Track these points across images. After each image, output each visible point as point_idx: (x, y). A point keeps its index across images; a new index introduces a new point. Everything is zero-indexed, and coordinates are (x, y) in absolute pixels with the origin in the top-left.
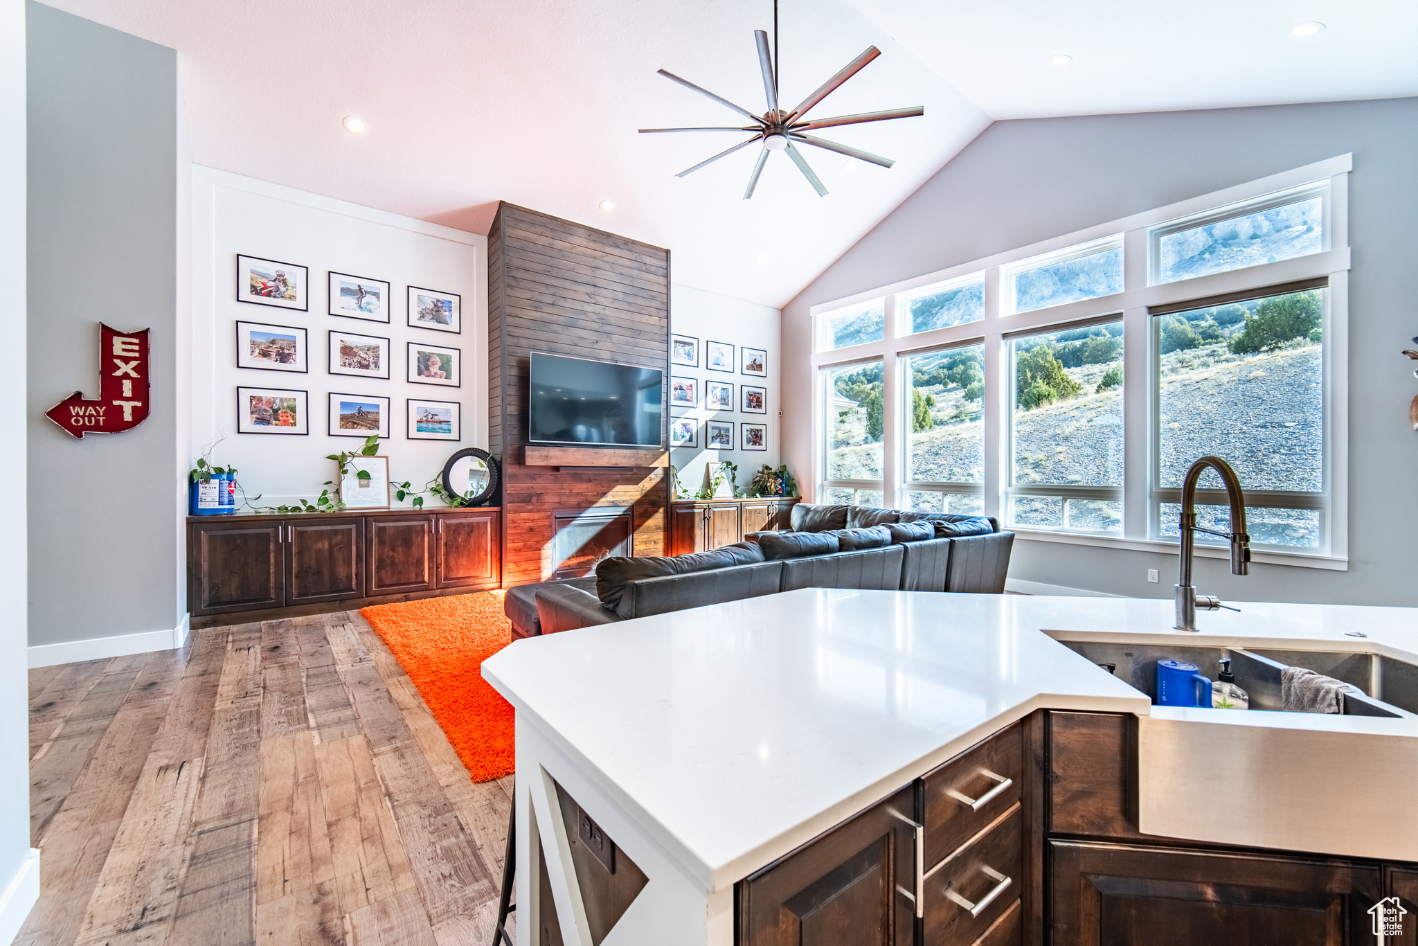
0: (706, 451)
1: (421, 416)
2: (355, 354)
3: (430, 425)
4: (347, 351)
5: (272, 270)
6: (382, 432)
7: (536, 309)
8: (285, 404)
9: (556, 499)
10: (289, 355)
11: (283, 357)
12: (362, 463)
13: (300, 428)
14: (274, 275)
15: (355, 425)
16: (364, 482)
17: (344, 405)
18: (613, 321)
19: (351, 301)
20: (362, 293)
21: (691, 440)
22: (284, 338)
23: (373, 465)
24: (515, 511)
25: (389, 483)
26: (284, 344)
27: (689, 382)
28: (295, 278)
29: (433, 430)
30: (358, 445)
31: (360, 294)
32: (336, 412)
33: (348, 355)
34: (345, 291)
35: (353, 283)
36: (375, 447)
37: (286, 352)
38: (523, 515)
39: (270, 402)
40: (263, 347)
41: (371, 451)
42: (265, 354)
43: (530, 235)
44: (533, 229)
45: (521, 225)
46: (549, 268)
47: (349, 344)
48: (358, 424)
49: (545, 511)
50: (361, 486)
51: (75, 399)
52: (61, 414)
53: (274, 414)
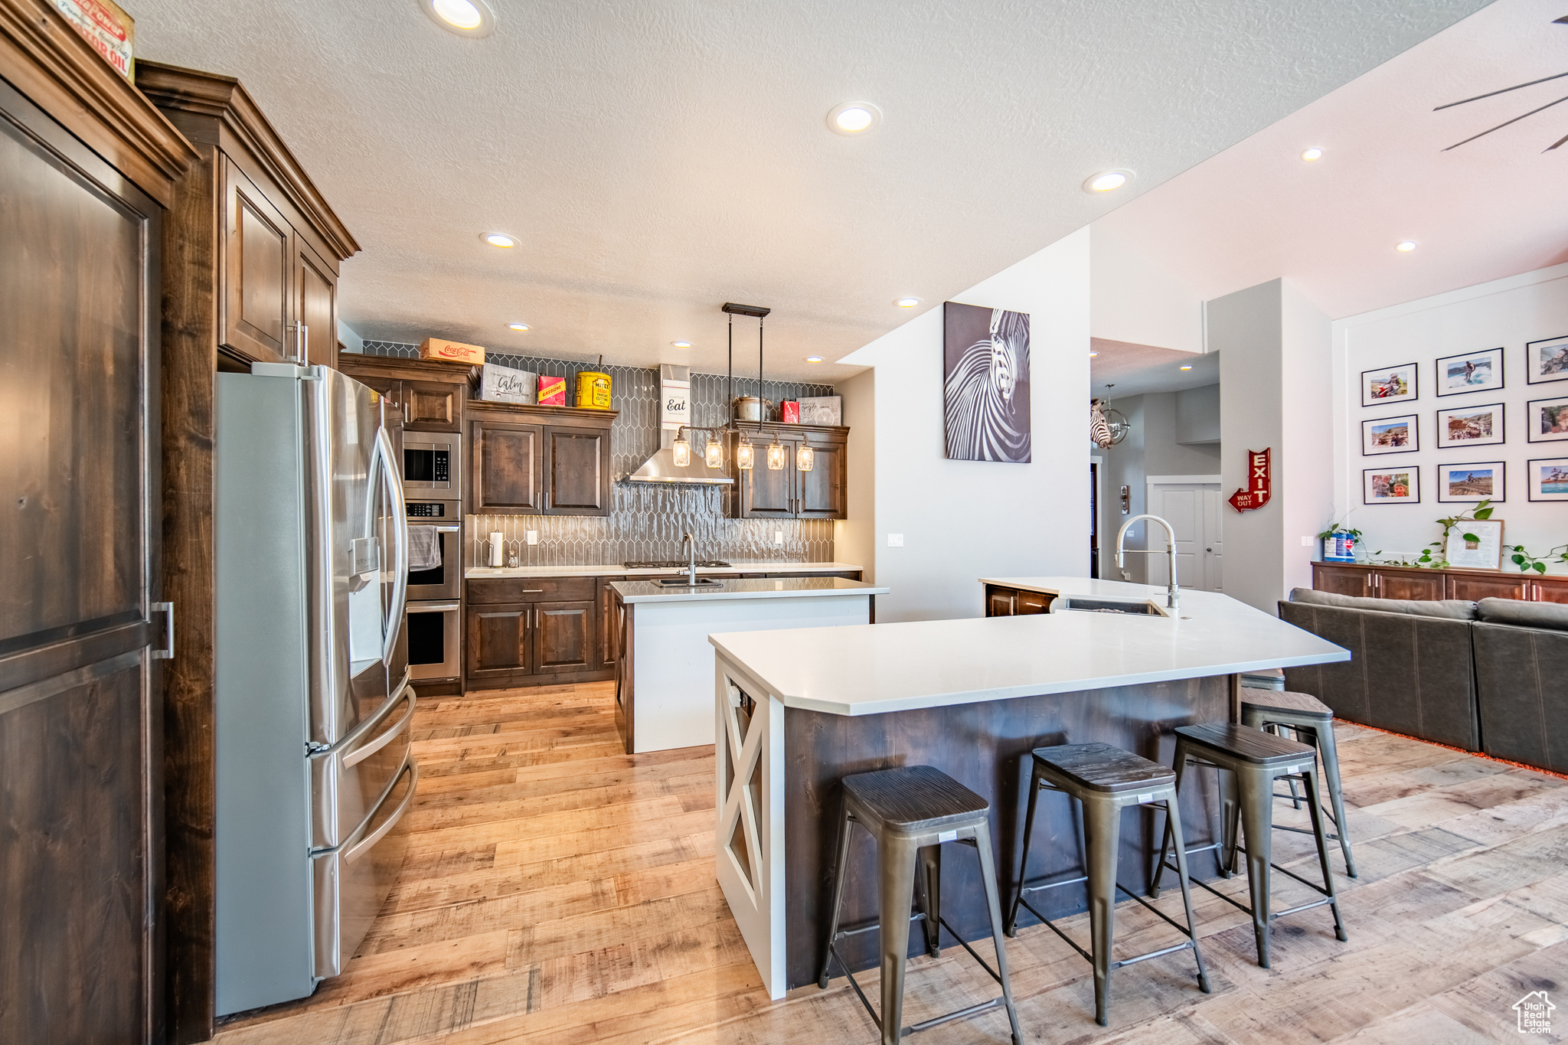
1: (1543, 477)
2: (1464, 426)
4: (1455, 425)
5: (1386, 375)
6: (1497, 497)
8: (1399, 479)
10: (1402, 439)
11: (1397, 442)
12: (1467, 527)
13: (1413, 497)
14: (1389, 378)
15: (1464, 492)
16: (1473, 544)
17: (1453, 474)
19: (1460, 379)
20: (1471, 368)
22: (1398, 426)
23: (1483, 529)
25: (1504, 547)
26: (1398, 431)
28: (1407, 375)
31: (1468, 369)
32: (1446, 481)
33: (1457, 428)
34: (1452, 372)
35: (1461, 362)
36: (1489, 511)
37: (1400, 437)
39: (1387, 479)
40: (1381, 437)
41: (1483, 514)
42: (1383, 442)
47: (1457, 418)
48: (1468, 491)
50: (1469, 548)
51: (1239, 493)
52: (1233, 501)
53: (1391, 488)
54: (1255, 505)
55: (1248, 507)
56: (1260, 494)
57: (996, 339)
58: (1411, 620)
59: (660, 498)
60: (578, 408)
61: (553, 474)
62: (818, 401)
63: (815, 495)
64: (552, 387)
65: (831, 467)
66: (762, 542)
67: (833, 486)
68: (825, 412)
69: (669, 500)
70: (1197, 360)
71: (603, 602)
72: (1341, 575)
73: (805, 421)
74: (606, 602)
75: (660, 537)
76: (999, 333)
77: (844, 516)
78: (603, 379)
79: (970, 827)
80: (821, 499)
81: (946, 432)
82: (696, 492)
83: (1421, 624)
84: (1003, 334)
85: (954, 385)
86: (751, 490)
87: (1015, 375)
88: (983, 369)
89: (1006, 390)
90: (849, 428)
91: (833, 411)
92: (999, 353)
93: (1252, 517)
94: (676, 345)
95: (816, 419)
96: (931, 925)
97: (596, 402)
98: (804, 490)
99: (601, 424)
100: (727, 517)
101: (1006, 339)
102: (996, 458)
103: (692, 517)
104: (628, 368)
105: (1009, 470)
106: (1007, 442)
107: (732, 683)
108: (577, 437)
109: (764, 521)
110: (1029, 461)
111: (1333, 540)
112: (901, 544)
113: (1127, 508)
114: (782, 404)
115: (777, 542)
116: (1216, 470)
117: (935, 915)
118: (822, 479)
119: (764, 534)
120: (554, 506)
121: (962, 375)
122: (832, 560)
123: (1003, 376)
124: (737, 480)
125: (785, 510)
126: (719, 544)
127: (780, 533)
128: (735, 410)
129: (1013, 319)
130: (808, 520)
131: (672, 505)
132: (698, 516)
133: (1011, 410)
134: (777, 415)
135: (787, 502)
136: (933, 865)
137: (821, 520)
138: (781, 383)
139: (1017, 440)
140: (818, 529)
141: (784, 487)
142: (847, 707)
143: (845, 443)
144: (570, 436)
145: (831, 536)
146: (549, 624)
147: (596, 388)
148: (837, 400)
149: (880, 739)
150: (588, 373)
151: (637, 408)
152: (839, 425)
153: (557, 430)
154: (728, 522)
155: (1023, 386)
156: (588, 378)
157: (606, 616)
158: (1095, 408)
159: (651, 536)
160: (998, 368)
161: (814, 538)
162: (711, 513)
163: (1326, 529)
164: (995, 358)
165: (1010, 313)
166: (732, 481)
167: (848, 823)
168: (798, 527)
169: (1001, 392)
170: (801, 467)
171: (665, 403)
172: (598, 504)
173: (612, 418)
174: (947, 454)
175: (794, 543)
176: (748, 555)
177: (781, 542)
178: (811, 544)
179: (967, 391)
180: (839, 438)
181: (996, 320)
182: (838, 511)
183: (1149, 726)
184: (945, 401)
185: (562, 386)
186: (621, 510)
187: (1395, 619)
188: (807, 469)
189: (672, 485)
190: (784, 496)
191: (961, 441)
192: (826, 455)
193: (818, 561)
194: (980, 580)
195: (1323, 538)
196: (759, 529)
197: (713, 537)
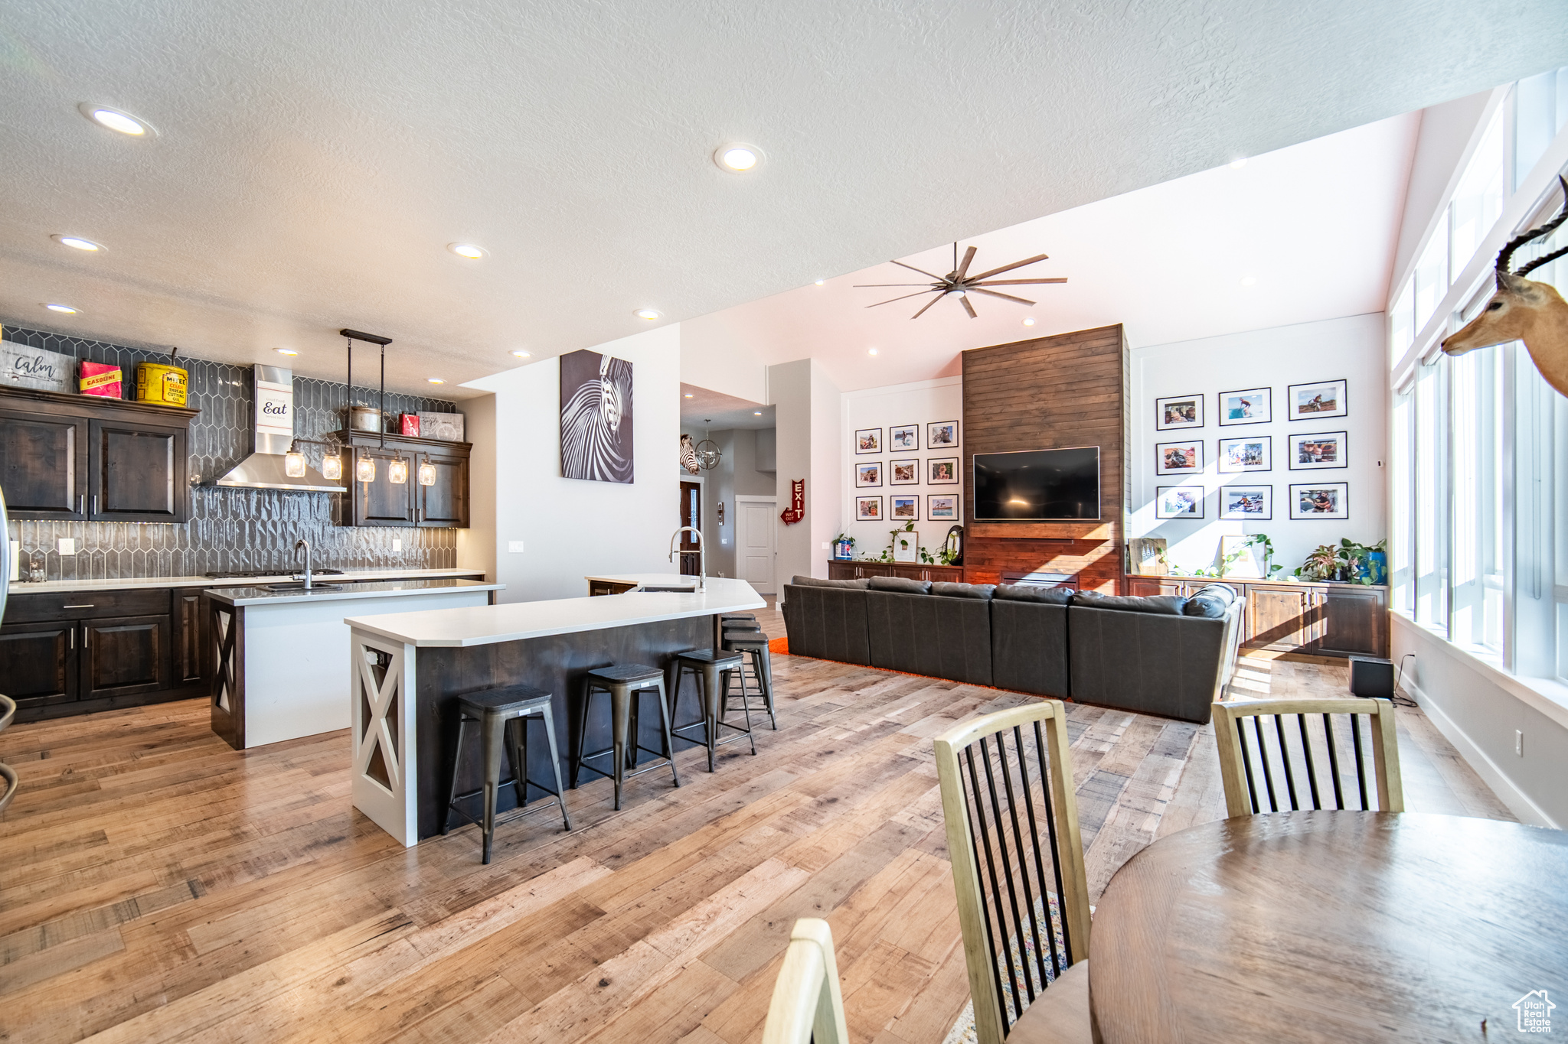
0: (1217, 522)
1: (935, 505)
3: (940, 511)
4: (899, 471)
5: (867, 434)
6: (915, 517)
7: (988, 419)
8: (874, 504)
9: (1003, 564)
11: (873, 479)
12: (903, 536)
14: (869, 437)
16: (905, 547)
17: (898, 502)
18: (1055, 411)
19: (900, 441)
20: (906, 435)
21: (1192, 509)
22: (873, 468)
23: (909, 537)
24: (973, 570)
25: (918, 548)
26: (873, 472)
27: (1188, 446)
28: (876, 435)
29: (942, 514)
30: (902, 525)
31: (904, 436)
32: (894, 506)
35: (901, 431)
36: (912, 526)
37: (874, 476)
38: (978, 574)
39: (868, 504)
41: (910, 528)
43: (983, 367)
44: (985, 361)
45: (977, 362)
46: (997, 386)
49: (995, 572)
50: (903, 549)
51: (787, 511)
52: (783, 516)
53: (870, 510)
54: (796, 520)
55: (792, 521)
56: (799, 511)
57: (605, 380)
58: (842, 591)
59: (253, 505)
60: (139, 402)
61: (105, 475)
62: (440, 417)
63: (437, 505)
64: (102, 376)
65: (453, 480)
66: (378, 550)
67: (456, 497)
68: (448, 428)
69: (264, 506)
70: (764, 409)
71: (181, 615)
72: (843, 569)
73: (426, 434)
74: (186, 614)
75: (253, 545)
76: (607, 376)
77: (466, 525)
78: (176, 375)
79: (539, 707)
80: (443, 509)
81: (562, 454)
82: (299, 499)
83: (847, 593)
84: (612, 377)
85: (569, 415)
86: (366, 499)
87: (620, 411)
88: (594, 403)
89: (613, 423)
90: (471, 445)
91: (455, 426)
92: (608, 392)
93: (794, 527)
94: (280, 351)
95: (437, 433)
96: (521, 786)
97: (167, 397)
98: (424, 500)
99: (176, 422)
100: (337, 525)
101: (613, 381)
102: (605, 479)
103: (295, 525)
104: (209, 362)
105: (615, 490)
106: (614, 466)
107: (368, 649)
108: (139, 435)
109: (380, 529)
110: (632, 482)
111: (840, 544)
112: (521, 550)
113: (722, 520)
114: (401, 416)
115: (395, 550)
116: (773, 493)
117: (524, 780)
118: (444, 491)
119: (380, 542)
120: (106, 510)
121: (576, 407)
122: (454, 566)
123: (611, 411)
124: (350, 488)
125: (404, 519)
126: (327, 552)
127: (398, 541)
128: (347, 417)
129: (619, 366)
130: (429, 529)
131: (269, 513)
132: (301, 525)
133: (617, 440)
134: (394, 427)
135: (406, 511)
136: (522, 748)
137: (443, 529)
138: (399, 395)
139: (622, 465)
140: (440, 537)
141: (403, 497)
142: (461, 642)
143: (467, 458)
144: (130, 433)
145: (453, 544)
146: (102, 642)
147: (167, 384)
148: (459, 417)
149: (486, 671)
150: (156, 365)
151: (221, 406)
152: (462, 440)
153: (110, 425)
154: (337, 530)
155: (627, 421)
156: (155, 371)
157: (186, 630)
158: (686, 442)
159: (241, 545)
160: (607, 404)
161: (436, 545)
162: (318, 520)
163: (837, 537)
164: (605, 396)
165: (616, 360)
166: (345, 490)
167: (462, 724)
168: (418, 535)
169: (609, 424)
170: (422, 481)
171: (260, 404)
172: (170, 509)
173: (191, 416)
174: (563, 473)
175: (414, 551)
176: (363, 563)
177: (400, 550)
178: (433, 552)
179: (580, 421)
180: (461, 453)
181: (605, 365)
182: (461, 519)
183: (665, 656)
184: (561, 428)
185: (117, 375)
186: (202, 516)
187: (836, 591)
188: (430, 483)
189: (269, 492)
190: (403, 505)
191: (576, 462)
192: (449, 468)
193: (440, 567)
194: (586, 578)
195: (835, 543)
196: (374, 537)
197: (320, 545)
